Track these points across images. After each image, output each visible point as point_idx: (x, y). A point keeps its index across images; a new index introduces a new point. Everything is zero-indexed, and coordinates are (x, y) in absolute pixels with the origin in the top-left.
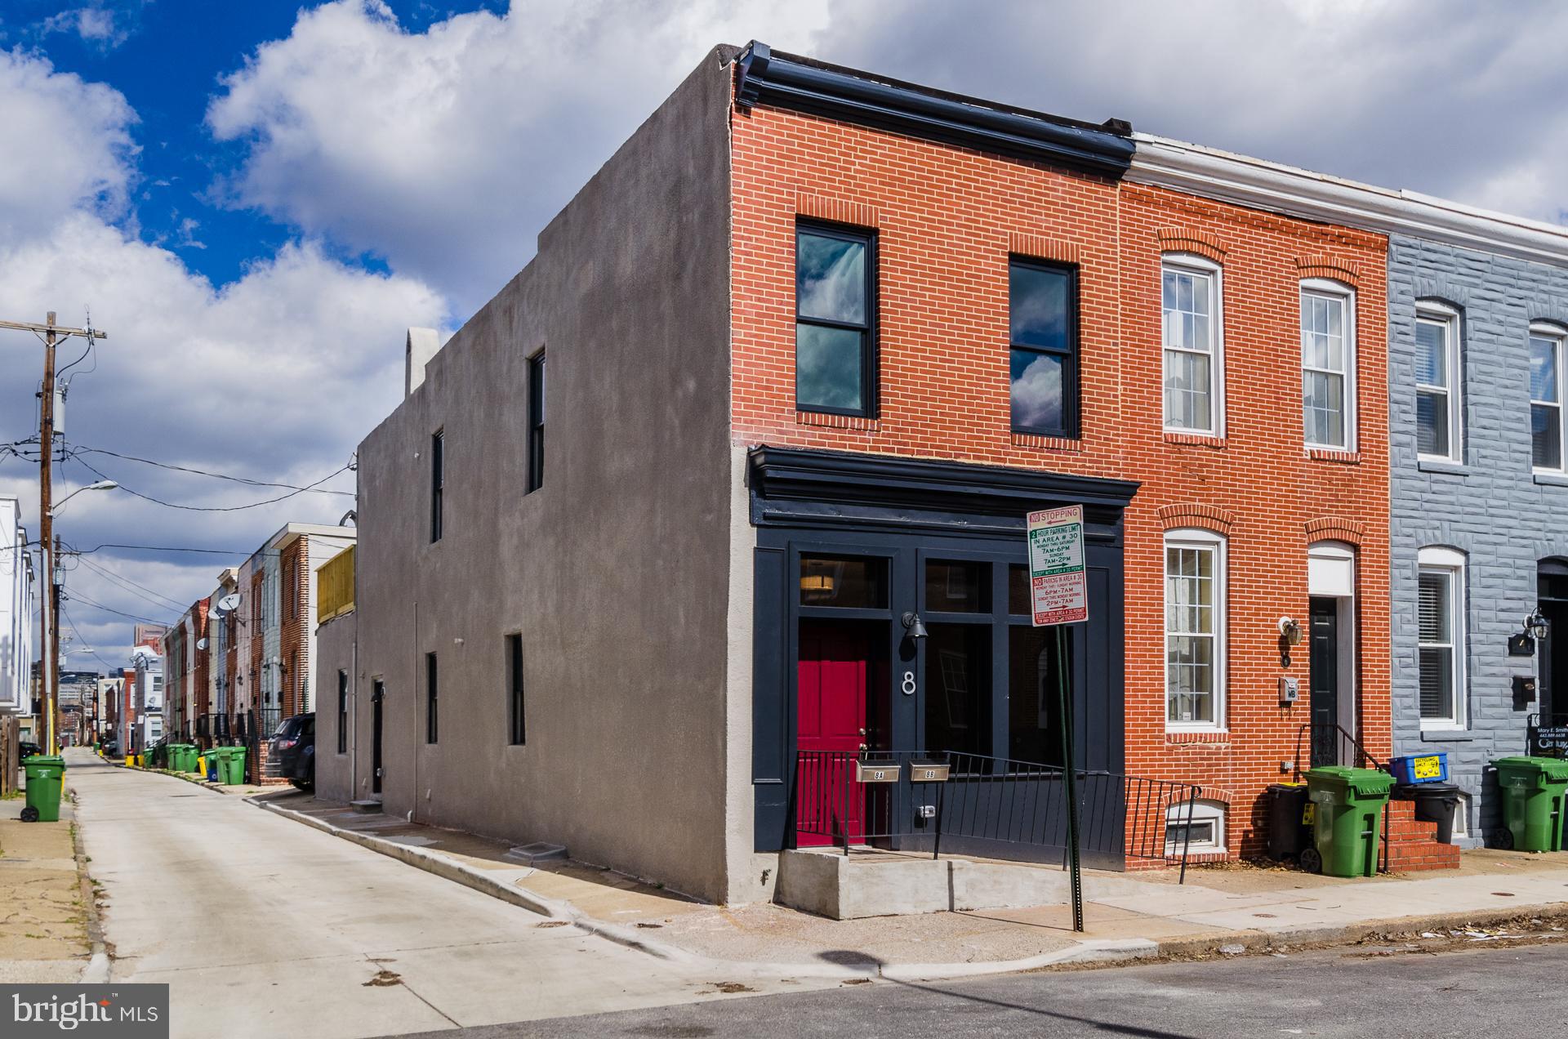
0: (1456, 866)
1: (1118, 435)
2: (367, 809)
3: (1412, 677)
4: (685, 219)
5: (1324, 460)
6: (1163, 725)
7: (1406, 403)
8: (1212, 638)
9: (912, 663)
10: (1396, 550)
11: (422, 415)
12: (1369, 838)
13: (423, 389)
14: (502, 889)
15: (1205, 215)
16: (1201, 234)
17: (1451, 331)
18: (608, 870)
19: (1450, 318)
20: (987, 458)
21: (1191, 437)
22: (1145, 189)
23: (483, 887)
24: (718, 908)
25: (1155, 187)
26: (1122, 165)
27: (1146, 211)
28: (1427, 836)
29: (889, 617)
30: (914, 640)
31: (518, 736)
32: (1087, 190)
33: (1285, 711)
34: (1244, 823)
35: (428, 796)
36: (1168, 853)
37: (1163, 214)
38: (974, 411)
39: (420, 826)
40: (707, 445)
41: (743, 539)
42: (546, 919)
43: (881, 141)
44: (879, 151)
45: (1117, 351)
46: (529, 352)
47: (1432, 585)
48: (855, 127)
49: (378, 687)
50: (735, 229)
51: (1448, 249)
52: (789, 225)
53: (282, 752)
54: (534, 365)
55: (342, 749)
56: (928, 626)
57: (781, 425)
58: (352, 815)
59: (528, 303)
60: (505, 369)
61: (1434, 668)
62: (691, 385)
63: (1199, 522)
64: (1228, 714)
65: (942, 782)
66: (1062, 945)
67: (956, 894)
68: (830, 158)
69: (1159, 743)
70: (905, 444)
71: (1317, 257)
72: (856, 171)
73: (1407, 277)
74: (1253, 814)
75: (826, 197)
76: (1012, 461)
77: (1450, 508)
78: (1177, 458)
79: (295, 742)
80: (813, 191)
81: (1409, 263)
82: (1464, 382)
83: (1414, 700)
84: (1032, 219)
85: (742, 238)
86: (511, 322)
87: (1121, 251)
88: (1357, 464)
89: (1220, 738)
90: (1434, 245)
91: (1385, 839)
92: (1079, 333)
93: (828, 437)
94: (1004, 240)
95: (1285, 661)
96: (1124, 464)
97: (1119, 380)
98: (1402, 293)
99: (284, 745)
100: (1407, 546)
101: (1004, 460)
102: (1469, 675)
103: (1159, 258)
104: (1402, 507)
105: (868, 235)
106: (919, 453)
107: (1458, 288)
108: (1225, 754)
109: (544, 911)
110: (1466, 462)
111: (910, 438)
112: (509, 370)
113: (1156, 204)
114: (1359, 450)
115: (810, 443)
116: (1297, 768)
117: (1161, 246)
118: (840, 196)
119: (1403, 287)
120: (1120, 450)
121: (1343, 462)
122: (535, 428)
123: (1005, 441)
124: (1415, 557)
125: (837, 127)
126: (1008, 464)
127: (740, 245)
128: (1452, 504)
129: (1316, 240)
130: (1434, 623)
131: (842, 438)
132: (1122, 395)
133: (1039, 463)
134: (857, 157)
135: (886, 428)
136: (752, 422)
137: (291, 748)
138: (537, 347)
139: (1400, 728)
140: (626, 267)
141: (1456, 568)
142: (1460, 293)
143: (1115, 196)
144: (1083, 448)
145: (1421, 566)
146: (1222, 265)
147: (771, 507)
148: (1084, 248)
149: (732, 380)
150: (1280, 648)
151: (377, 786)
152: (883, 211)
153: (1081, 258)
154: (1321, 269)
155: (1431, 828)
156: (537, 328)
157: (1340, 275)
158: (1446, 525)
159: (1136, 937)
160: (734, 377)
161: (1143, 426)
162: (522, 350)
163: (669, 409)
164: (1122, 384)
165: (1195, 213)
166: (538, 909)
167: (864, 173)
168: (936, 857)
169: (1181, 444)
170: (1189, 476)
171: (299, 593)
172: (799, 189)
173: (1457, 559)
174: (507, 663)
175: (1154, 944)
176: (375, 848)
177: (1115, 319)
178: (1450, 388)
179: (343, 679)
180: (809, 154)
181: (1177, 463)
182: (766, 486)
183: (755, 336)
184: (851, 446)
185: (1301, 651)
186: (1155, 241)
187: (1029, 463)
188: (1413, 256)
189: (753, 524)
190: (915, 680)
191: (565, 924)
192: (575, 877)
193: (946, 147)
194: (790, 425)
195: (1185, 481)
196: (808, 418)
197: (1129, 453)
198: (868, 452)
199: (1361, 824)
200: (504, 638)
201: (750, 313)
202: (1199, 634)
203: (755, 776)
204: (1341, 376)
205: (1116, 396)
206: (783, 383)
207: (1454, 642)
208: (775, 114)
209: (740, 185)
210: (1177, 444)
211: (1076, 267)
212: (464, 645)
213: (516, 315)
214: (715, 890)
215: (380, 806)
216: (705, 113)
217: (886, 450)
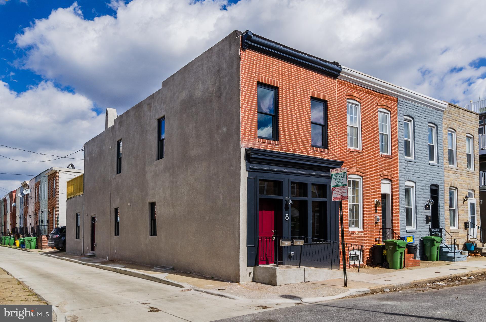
0: (419, 265)
1: (337, 148)
2: (90, 256)
3: (404, 215)
4: (222, 80)
5: (384, 157)
6: (348, 229)
7: (402, 143)
8: (359, 205)
9: (288, 211)
10: (400, 182)
11: (113, 135)
12: (401, 259)
13: (113, 127)
14: (162, 280)
15: (356, 89)
16: (356, 95)
17: (411, 124)
18: (191, 273)
19: (410, 121)
20: (306, 154)
21: (354, 150)
22: (343, 81)
23: (153, 279)
24: (237, 283)
25: (345, 81)
26: (338, 74)
27: (343, 87)
28: (411, 258)
29: (282, 198)
30: (288, 205)
31: (153, 232)
32: (329, 80)
33: (376, 225)
34: (367, 255)
35: (115, 252)
37: (347, 88)
38: (302, 140)
39: (112, 261)
40: (231, 147)
41: (244, 175)
42: (183, 289)
43: (279, 62)
44: (278, 65)
45: (336, 125)
46: (158, 117)
47: (408, 191)
48: (272, 58)
49: (93, 219)
50: (242, 84)
51: (410, 103)
52: (255, 84)
53: (54, 239)
54: (160, 121)
55: (78, 236)
56: (292, 200)
57: (254, 142)
58: (85, 258)
59: (158, 103)
60: (148, 122)
61: (408, 212)
62: (225, 129)
63: (356, 173)
64: (363, 225)
65: (301, 245)
66: (344, 291)
67: (306, 277)
68: (266, 66)
69: (347, 233)
70: (286, 149)
71: (382, 103)
72: (273, 70)
73: (402, 109)
74: (369, 253)
75: (265, 77)
76: (312, 155)
77: (412, 171)
78: (351, 155)
79: (58, 236)
80: (262, 75)
81: (402, 106)
82: (414, 138)
83: (405, 222)
84: (316, 87)
85: (243, 87)
86: (150, 108)
87: (337, 98)
88: (391, 158)
89: (361, 232)
90: (408, 102)
91: (404, 259)
92: (327, 120)
93: (266, 146)
94: (309, 93)
95: (376, 211)
96: (338, 156)
97: (337, 133)
98: (401, 114)
99: (55, 236)
100: (403, 181)
101: (310, 154)
102: (416, 215)
103: (346, 100)
104: (401, 170)
105: (275, 89)
106: (289, 151)
107: (413, 113)
108: (363, 236)
109: (181, 287)
110: (415, 159)
111: (287, 147)
112: (149, 123)
113: (345, 86)
114: (392, 155)
115: (261, 147)
116: (379, 240)
117: (347, 97)
118: (269, 77)
119: (401, 112)
120: (338, 153)
121: (388, 158)
122: (160, 141)
123: (310, 149)
124: (404, 184)
125: (268, 57)
126: (311, 156)
127: (243, 89)
128: (412, 170)
129: (382, 98)
130: (408, 202)
131: (270, 146)
132: (338, 137)
133: (318, 155)
134: (273, 66)
135: (281, 144)
136: (246, 141)
137: (57, 237)
138: (161, 116)
139: (402, 229)
140: (199, 93)
141: (413, 187)
142: (413, 114)
143: (336, 82)
144: (329, 151)
145: (406, 186)
146: (360, 103)
147: (252, 165)
148: (329, 96)
149: (241, 128)
150: (375, 208)
151: (93, 249)
152: (279, 82)
153: (328, 99)
154: (383, 106)
155: (412, 255)
156: (161, 110)
157: (387, 108)
158: (411, 175)
159: (362, 288)
160: (242, 127)
161: (343, 146)
162: (155, 117)
163: (216, 136)
164: (338, 134)
165: (354, 89)
166: (178, 286)
167: (275, 71)
168: (300, 267)
169: (352, 151)
170: (354, 160)
171: (56, 189)
172: (258, 74)
173: (413, 184)
174: (149, 211)
175: (369, 289)
176: (103, 268)
177: (336, 116)
178: (411, 139)
179: (77, 215)
180: (261, 64)
181: (351, 157)
182: (251, 159)
183: (247, 116)
184: (272, 149)
185: (380, 208)
186: (345, 96)
187: (316, 155)
188: (403, 104)
189: (247, 170)
190: (289, 216)
191: (190, 290)
192: (182, 275)
193: (295, 65)
194: (256, 142)
195: (353, 162)
196: (261, 140)
197: (340, 153)
198: (276, 151)
199: (399, 255)
200: (148, 204)
201: (246, 109)
202: (355, 204)
203: (247, 244)
204: (387, 135)
205: (336, 138)
206: (254, 130)
207: (412, 206)
208: (252, 52)
209: (243, 71)
210: (351, 151)
211: (327, 101)
212: (131, 206)
213: (152, 106)
214: (236, 279)
215: (95, 255)
216: (230, 50)
217: (281, 150)
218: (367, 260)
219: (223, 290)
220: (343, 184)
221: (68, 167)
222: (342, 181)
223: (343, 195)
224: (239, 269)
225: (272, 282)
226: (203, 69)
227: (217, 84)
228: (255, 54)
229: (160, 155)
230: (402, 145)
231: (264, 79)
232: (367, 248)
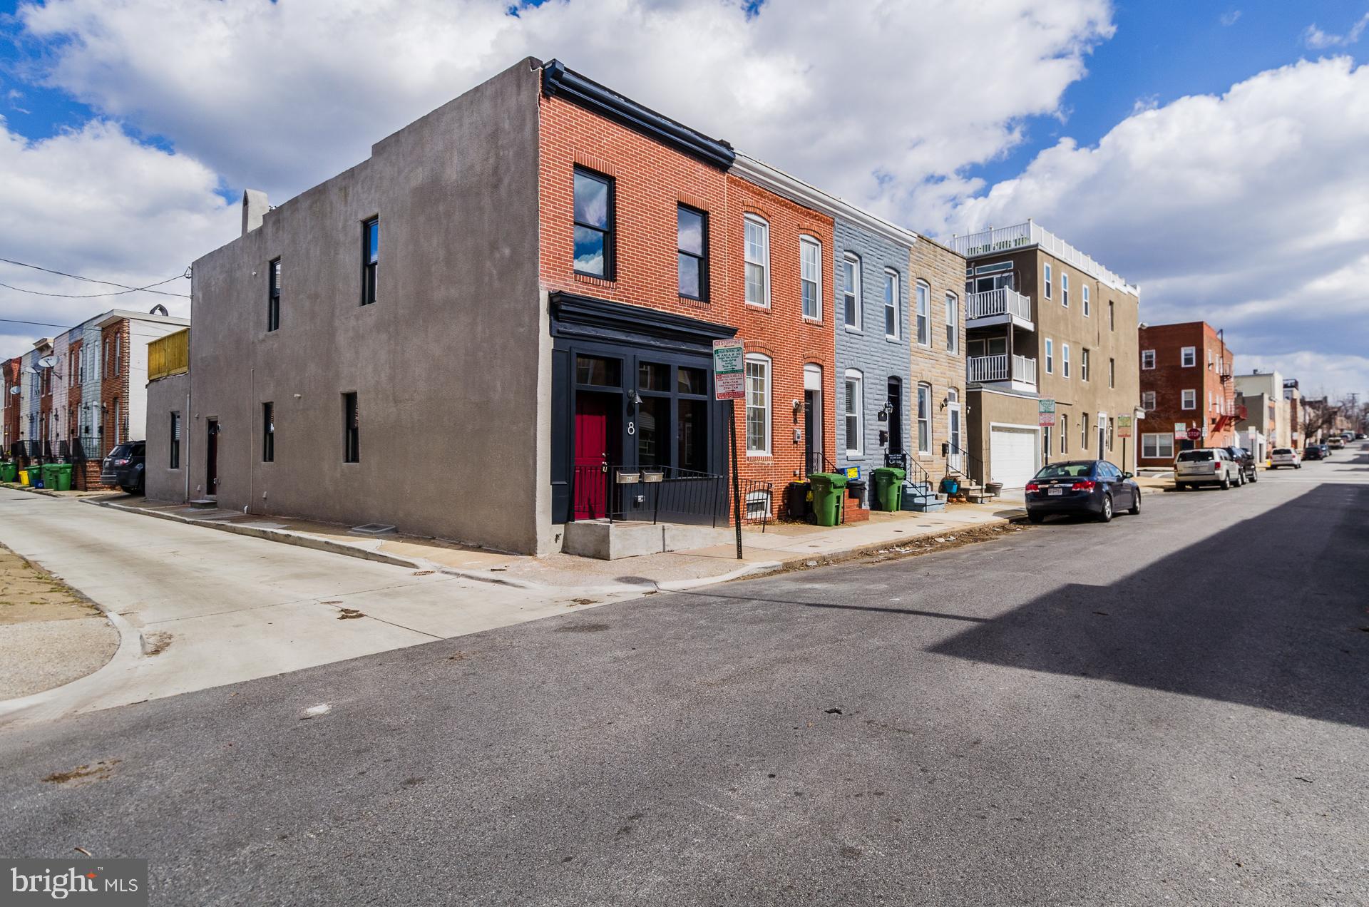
0: (868, 519)
1: (726, 303)
2: (205, 505)
3: (843, 430)
4: (501, 153)
5: (810, 324)
6: (745, 452)
7: (841, 300)
8: (765, 409)
9: (632, 417)
10: (838, 369)
11: (259, 248)
12: (837, 507)
13: (260, 231)
14: (369, 553)
15: (762, 196)
16: (760, 206)
17: (856, 267)
18: (434, 538)
19: (856, 261)
20: (668, 309)
21: (757, 307)
22: (737, 178)
23: (351, 553)
24: (531, 557)
25: (741, 178)
26: (728, 164)
27: (738, 190)
28: (854, 505)
29: (622, 392)
30: (633, 405)
31: (352, 454)
32: (712, 174)
33: (795, 446)
34: (779, 502)
35: (264, 497)
36: (749, 517)
37: (745, 193)
38: (662, 283)
39: (257, 514)
40: (520, 288)
41: (546, 344)
42: (417, 570)
43: (617, 129)
44: (616, 135)
45: (725, 259)
46: (363, 216)
47: (850, 386)
48: (604, 119)
49: (213, 425)
50: (542, 165)
51: (856, 229)
52: (570, 167)
53: (117, 468)
54: (368, 226)
55: (175, 462)
56: (641, 397)
57: (566, 280)
58: (193, 510)
59: (362, 187)
60: (340, 225)
61: (851, 423)
62: (507, 251)
63: (761, 350)
64: (772, 447)
65: (658, 482)
66: (736, 568)
67: (666, 543)
68: (591, 134)
69: (744, 461)
70: (629, 297)
71: (806, 224)
72: (605, 144)
73: (841, 240)
74: (783, 497)
75: (590, 156)
76: (679, 312)
77: (857, 351)
78: (751, 317)
79: (128, 461)
80: (583, 150)
81: (841, 233)
82: (862, 292)
83: (844, 442)
84: (688, 185)
85: (545, 170)
86: (346, 196)
87: (727, 209)
88: (822, 327)
89: (769, 459)
90: (851, 226)
91: (843, 508)
92: (709, 248)
93: (590, 290)
94: (675, 194)
95: (795, 421)
96: (728, 318)
97: (727, 275)
98: (839, 247)
99: (119, 462)
100: (841, 367)
101: (675, 311)
102: (864, 430)
103: (743, 215)
104: (839, 349)
105: (610, 180)
106: (635, 303)
107: (859, 248)
108: (771, 467)
109: (413, 566)
110: (862, 330)
111: (631, 294)
112: (344, 227)
113: (742, 187)
114: (823, 320)
115: (581, 292)
116: (800, 474)
117: (744, 208)
118: (596, 156)
119: (840, 244)
120: (727, 311)
121: (817, 326)
122: (368, 268)
123: (676, 301)
124: (844, 373)
125: (595, 117)
126: (677, 313)
127: (544, 174)
128: (858, 349)
129: (806, 216)
130: (850, 407)
131: (597, 291)
132: (728, 282)
133: (691, 314)
134: (605, 136)
135: (620, 288)
136: (551, 277)
137: (124, 464)
138: (370, 214)
139: (839, 454)
140: (452, 173)
141: (858, 379)
142: (860, 250)
143: (724, 179)
144: (711, 308)
145: (847, 377)
146: (769, 222)
147: (561, 326)
148: (711, 204)
149: (540, 252)
150: (793, 415)
151: (211, 489)
152: (618, 168)
153: (710, 209)
154: (808, 230)
155: (857, 501)
156: (370, 203)
157: (816, 235)
158: (856, 358)
159: (770, 560)
160: (541, 250)
161: (737, 299)
162: (356, 215)
163: (488, 264)
165: (758, 195)
166: (405, 564)
167: (609, 145)
168: (655, 524)
170: (756, 327)
171: (121, 359)
172: (576, 148)
173: (859, 375)
174: (342, 411)
175: (781, 563)
176: (234, 531)
177: (725, 243)
178: (856, 294)
179: (174, 416)
180: (580, 129)
181: (751, 320)
182: (560, 314)
183: (552, 228)
184: (602, 296)
185: (801, 417)
186: (742, 206)
187: (687, 313)
188: (843, 230)
189: (551, 335)
190: (634, 427)
191: (432, 572)
192: (414, 543)
193: (648, 139)
194: (571, 281)
195: (754, 329)
196: (580, 278)
197: (731, 313)
198: (611, 300)
199: (835, 500)
200: (340, 395)
201: (550, 215)
202: (758, 407)
203: (553, 479)
204: (815, 284)
205: (725, 283)
206: (567, 256)
207: (858, 414)
208: (563, 103)
209: (544, 140)
210: (752, 310)
211: (708, 213)
212: (302, 399)
213: (350, 193)
214: (527, 547)
215: (216, 503)
216: (519, 94)
217: (619, 299)
218: (778, 511)
219: (500, 570)
220: (736, 368)
221: (152, 312)
222: (734, 363)
223: (736, 390)
224: (535, 528)
225: (602, 553)
226: (461, 125)
227: (492, 161)
228: (570, 108)
229: (368, 296)
230: (840, 304)
231: (588, 160)
232: (779, 486)
